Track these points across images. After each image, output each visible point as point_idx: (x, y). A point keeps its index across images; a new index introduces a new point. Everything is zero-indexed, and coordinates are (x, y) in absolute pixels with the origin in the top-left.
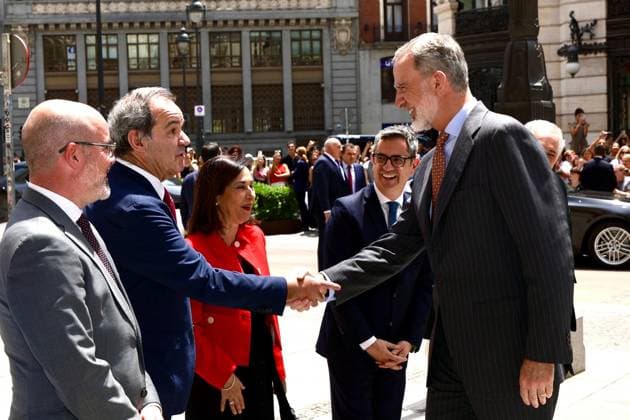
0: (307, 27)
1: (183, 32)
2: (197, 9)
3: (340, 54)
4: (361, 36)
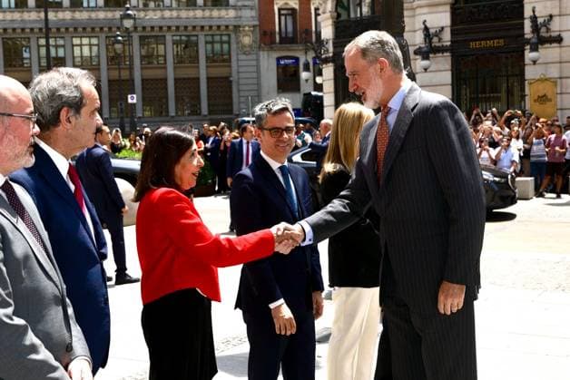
0: (218, 32)
1: (118, 35)
2: (129, 16)
3: (244, 54)
4: (261, 39)
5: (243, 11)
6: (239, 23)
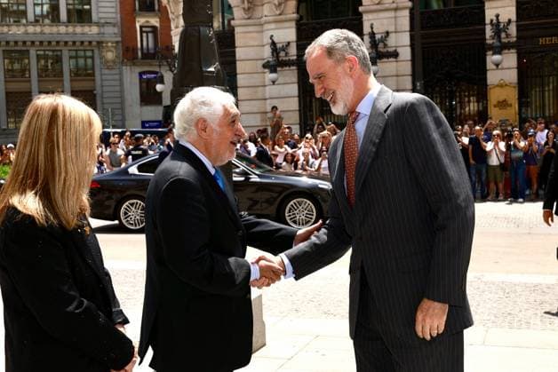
0: (81, 48)
3: (108, 68)
4: (123, 54)
5: (106, 28)
6: (103, 39)
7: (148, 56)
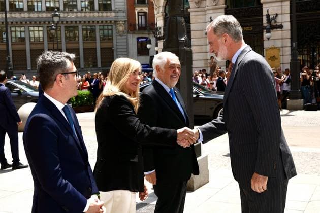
0: (106, 24)
1: (53, 26)
2: (56, 15)
3: (120, 35)
4: (128, 28)
5: (119, 13)
6: (118, 20)
7: (142, 28)
